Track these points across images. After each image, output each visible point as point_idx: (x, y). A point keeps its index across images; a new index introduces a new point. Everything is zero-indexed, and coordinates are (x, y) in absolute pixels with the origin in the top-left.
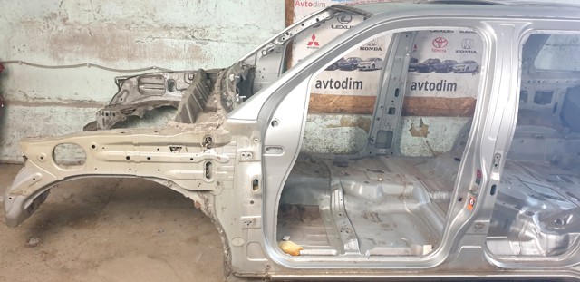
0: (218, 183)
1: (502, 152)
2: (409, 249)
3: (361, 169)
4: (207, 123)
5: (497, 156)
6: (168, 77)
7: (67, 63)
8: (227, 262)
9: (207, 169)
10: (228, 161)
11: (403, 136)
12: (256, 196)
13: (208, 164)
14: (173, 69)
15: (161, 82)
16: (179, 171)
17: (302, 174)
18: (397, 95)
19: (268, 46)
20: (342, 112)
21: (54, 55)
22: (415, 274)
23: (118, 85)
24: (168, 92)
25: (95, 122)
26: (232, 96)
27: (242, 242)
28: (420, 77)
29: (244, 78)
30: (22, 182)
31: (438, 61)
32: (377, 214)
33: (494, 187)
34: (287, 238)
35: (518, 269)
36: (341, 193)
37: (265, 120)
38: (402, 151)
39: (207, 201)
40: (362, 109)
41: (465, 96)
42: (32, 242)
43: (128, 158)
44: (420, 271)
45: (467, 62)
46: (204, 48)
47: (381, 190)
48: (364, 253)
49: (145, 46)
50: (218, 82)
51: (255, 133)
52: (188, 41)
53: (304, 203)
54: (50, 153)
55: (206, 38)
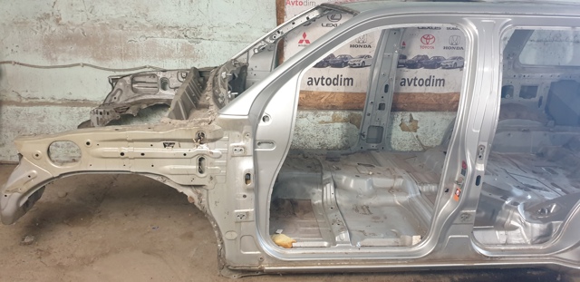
0: (211, 178)
1: (485, 144)
2: (398, 240)
3: (352, 163)
4: (199, 119)
5: (481, 148)
6: (161, 75)
7: (60, 63)
8: (220, 256)
9: (200, 164)
10: (221, 156)
11: (394, 131)
12: (249, 190)
13: (201, 159)
14: (166, 68)
15: (154, 81)
16: (172, 167)
17: (294, 168)
18: (386, 91)
19: (260, 44)
20: (334, 108)
21: (48, 55)
22: (404, 264)
23: (112, 84)
24: (161, 91)
25: (90, 121)
26: (224, 92)
27: (235, 235)
28: (409, 74)
29: (237, 76)
30: (17, 179)
31: (426, 57)
32: (367, 207)
33: (479, 178)
34: (280, 231)
35: (504, 257)
36: (332, 187)
37: (256, 116)
38: (393, 146)
39: (200, 196)
40: (353, 105)
41: (453, 91)
42: (27, 240)
43: (122, 154)
44: (409, 261)
45: (454, 58)
46: (196, 47)
47: (371, 183)
48: (355, 244)
49: (138, 45)
50: (210, 80)
51: (247, 128)
52: (180, 40)
53: (297, 197)
54: (45, 150)
55: (199, 37)
